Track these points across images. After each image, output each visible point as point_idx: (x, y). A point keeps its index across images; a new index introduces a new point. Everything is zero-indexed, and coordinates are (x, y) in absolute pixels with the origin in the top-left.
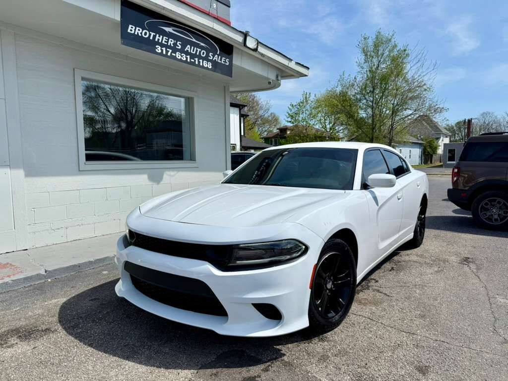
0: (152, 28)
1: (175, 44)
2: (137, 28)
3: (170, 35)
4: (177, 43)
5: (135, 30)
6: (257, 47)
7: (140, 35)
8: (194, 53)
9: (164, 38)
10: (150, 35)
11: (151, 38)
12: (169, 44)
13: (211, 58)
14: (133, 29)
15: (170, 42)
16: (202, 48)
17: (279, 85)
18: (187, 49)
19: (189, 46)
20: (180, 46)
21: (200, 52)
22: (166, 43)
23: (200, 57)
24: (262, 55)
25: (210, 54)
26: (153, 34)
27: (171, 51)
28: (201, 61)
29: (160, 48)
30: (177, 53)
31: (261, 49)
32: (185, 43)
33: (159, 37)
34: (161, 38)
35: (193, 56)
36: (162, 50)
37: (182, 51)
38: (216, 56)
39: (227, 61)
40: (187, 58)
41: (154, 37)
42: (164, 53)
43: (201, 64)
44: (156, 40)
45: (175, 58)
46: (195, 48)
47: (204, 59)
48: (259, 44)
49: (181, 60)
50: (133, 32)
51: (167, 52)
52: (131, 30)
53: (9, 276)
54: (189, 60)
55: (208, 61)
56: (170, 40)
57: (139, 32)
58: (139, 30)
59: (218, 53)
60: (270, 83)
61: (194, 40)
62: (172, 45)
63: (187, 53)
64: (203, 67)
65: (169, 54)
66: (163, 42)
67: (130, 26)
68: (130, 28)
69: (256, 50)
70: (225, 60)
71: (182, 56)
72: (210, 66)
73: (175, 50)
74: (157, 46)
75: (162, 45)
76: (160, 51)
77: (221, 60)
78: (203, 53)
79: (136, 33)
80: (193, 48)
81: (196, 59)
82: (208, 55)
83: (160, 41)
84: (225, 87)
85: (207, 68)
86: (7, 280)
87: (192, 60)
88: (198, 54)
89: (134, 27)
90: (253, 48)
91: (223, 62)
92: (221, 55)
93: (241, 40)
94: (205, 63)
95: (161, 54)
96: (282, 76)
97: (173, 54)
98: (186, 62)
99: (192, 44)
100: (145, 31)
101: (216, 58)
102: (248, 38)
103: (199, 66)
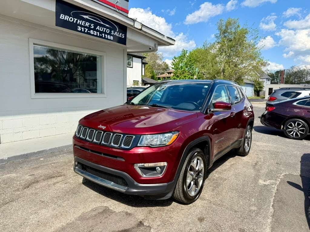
0: (75, 16)
1: (90, 26)
2: (66, 16)
3: (87, 20)
4: (91, 24)
5: (65, 17)
6: (142, 28)
7: (68, 20)
8: (102, 30)
9: (83, 22)
10: (74, 20)
11: (75, 22)
12: (86, 26)
13: (113, 34)
14: (63, 17)
15: (86, 24)
16: (107, 28)
17: (157, 50)
19: (99, 27)
20: (93, 27)
21: (106, 30)
22: (84, 25)
23: (105, 33)
24: (145, 32)
25: (112, 31)
26: (76, 19)
27: (87, 29)
28: (106, 35)
29: (80, 28)
30: (91, 31)
31: (144, 29)
32: (96, 25)
33: (80, 21)
35: (101, 33)
36: (82, 29)
37: (94, 29)
38: (116, 32)
40: (97, 34)
41: (77, 21)
42: (83, 31)
43: (106, 37)
44: (78, 23)
45: (90, 34)
46: (103, 28)
47: (108, 34)
48: (143, 26)
49: (93, 35)
50: (63, 18)
51: (85, 30)
52: (62, 17)
54: (98, 35)
55: (111, 35)
56: (87, 23)
57: (67, 18)
58: (67, 17)
59: (117, 31)
60: (150, 49)
61: (102, 23)
62: (88, 26)
63: (97, 31)
64: (107, 39)
65: (86, 31)
67: (62, 15)
69: (141, 30)
71: (94, 33)
72: (112, 38)
73: (90, 29)
74: (78, 27)
75: (81, 26)
76: (80, 30)
77: (119, 35)
78: (108, 31)
79: (65, 19)
80: (101, 27)
81: (103, 34)
82: (110, 32)
83: (80, 24)
84: (124, 50)
85: (110, 40)
87: (100, 35)
88: (104, 31)
89: (64, 16)
90: (139, 28)
91: (121, 36)
92: (119, 32)
93: (132, 24)
94: (109, 37)
95: (81, 31)
96: (159, 45)
97: (88, 31)
98: (97, 36)
99: (101, 25)
100: (71, 18)
101: (116, 34)
102: (136, 22)
103: (105, 38)
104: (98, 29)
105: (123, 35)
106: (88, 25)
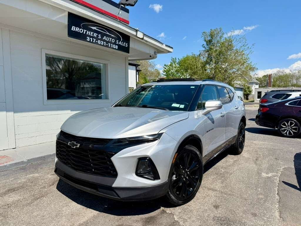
0: (85, 27)
1: (97, 36)
2: (77, 28)
3: (95, 31)
4: (98, 35)
5: (76, 29)
6: (143, 37)
7: (78, 31)
8: (108, 40)
9: (92, 33)
10: (84, 31)
11: (84, 33)
12: (94, 36)
13: (118, 43)
14: (75, 29)
15: (94, 35)
16: (112, 38)
17: (156, 57)
18: (104, 38)
19: (105, 37)
20: (100, 37)
21: (111, 40)
22: (92, 36)
23: (111, 43)
24: (146, 41)
25: (117, 41)
26: (85, 31)
27: (95, 40)
28: (112, 45)
29: (89, 38)
30: (99, 41)
31: (145, 38)
32: (103, 35)
33: (89, 32)
34: (89, 33)
35: (107, 42)
36: (90, 40)
37: (101, 40)
38: (120, 42)
39: (126, 45)
40: (104, 43)
41: (86, 32)
42: (91, 41)
43: (112, 47)
44: (87, 34)
45: (97, 43)
46: (109, 38)
47: (113, 44)
48: (145, 35)
49: (100, 45)
50: (74, 30)
51: (93, 40)
52: (73, 29)
53: (7, 162)
54: (105, 45)
55: (116, 44)
56: (95, 33)
57: (78, 30)
58: (78, 29)
59: (122, 40)
60: (151, 56)
61: (108, 33)
62: (96, 37)
63: (104, 41)
64: (113, 48)
65: (94, 42)
66: (91, 35)
67: (73, 27)
68: (73, 28)
69: (143, 39)
70: (125, 44)
71: (101, 42)
72: (117, 47)
73: (97, 39)
74: (87, 37)
75: (90, 37)
76: (89, 40)
77: (123, 44)
78: (113, 41)
79: (76, 31)
80: (107, 37)
81: (109, 44)
82: (116, 42)
83: (89, 34)
84: (126, 58)
85: (115, 49)
86: (5, 164)
87: (107, 44)
88: (110, 41)
89: (75, 27)
90: (141, 38)
91: (124, 45)
92: (123, 41)
93: (134, 33)
94: (114, 46)
95: (90, 42)
96: (158, 52)
97: (96, 41)
98: (103, 45)
99: (107, 36)
100: (80, 29)
101: (120, 43)
102: (138, 32)
103: (110, 47)
104: (104, 39)
105: (126, 44)
106: (96, 35)
